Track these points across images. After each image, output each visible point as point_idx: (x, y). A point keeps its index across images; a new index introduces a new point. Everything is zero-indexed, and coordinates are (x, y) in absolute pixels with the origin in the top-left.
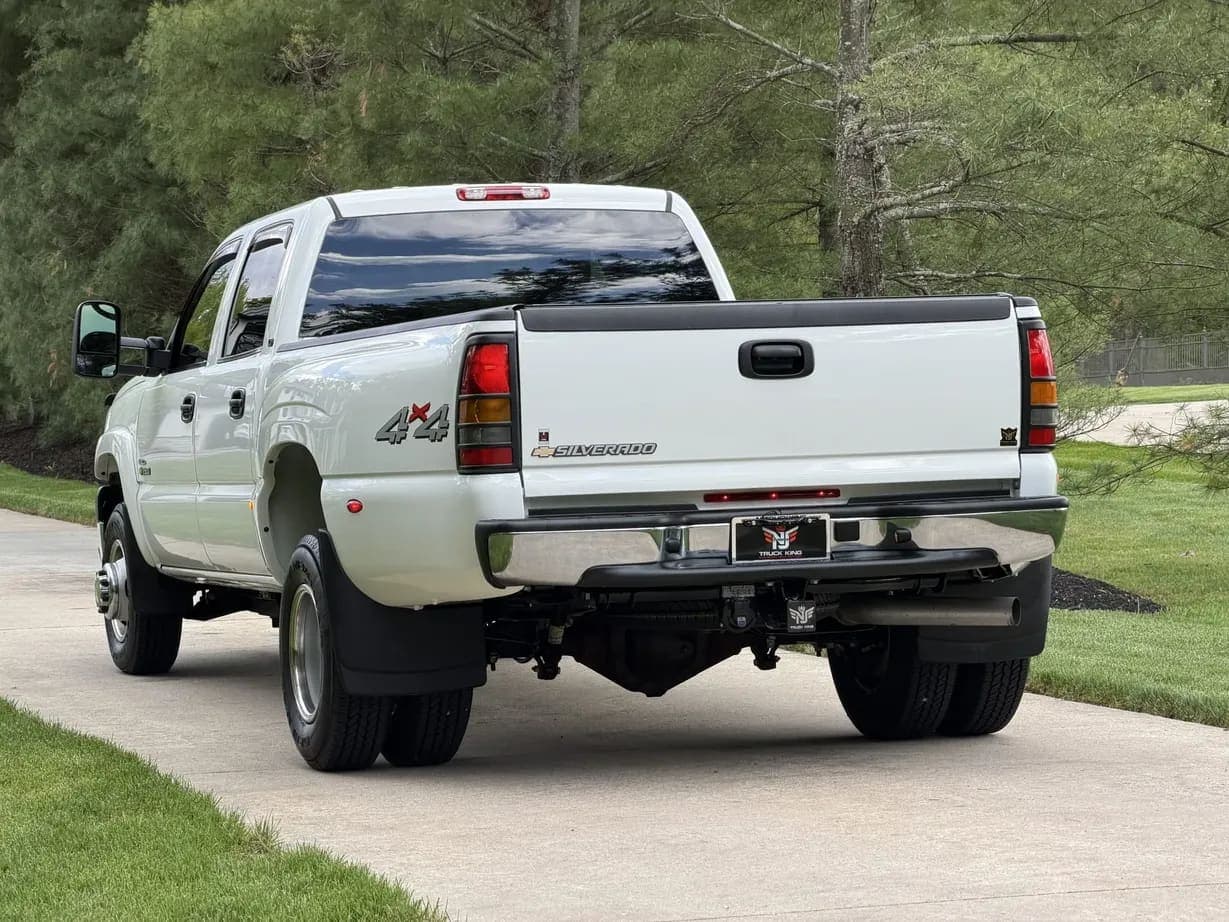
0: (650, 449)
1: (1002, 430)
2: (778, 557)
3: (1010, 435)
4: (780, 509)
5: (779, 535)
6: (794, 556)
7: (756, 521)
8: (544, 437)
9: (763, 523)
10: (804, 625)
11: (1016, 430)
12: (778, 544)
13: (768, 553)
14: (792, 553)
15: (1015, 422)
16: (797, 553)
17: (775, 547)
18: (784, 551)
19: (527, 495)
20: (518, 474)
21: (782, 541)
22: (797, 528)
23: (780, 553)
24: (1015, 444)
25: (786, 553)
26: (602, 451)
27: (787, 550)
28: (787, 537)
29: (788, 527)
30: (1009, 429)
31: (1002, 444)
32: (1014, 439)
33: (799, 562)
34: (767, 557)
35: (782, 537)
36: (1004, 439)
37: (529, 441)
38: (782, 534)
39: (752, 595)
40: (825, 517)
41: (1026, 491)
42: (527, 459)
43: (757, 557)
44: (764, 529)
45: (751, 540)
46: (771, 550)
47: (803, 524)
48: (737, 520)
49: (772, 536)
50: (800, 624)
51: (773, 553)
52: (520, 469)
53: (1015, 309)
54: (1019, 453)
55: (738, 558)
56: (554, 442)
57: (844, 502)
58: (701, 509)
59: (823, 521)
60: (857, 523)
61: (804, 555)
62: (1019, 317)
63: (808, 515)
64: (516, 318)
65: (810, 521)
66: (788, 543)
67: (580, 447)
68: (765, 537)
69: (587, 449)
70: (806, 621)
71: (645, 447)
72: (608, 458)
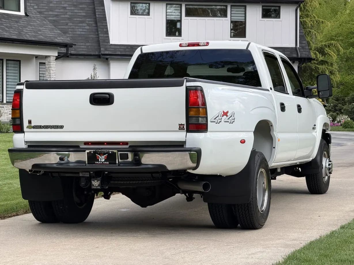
0: (62, 127)
1: (179, 124)
2: (101, 164)
3: (182, 127)
4: (102, 148)
5: (101, 157)
6: (106, 164)
7: (93, 152)
8: (30, 122)
9: (95, 153)
10: (97, 186)
11: (184, 124)
12: (101, 160)
13: (98, 162)
14: (106, 163)
15: (184, 122)
16: (107, 163)
17: (100, 161)
18: (103, 162)
19: (25, 141)
20: (24, 134)
21: (102, 159)
22: (107, 155)
23: (101, 163)
24: (184, 129)
25: (104, 163)
26: (47, 127)
27: (104, 162)
28: (104, 157)
29: (104, 154)
30: (181, 124)
31: (179, 129)
32: (183, 127)
33: (108, 166)
34: (97, 164)
35: (102, 157)
36: (180, 127)
37: (26, 124)
38: (102, 156)
39: (88, 176)
40: (115, 151)
41: (188, 146)
42: (25, 129)
43: (94, 163)
44: (96, 155)
45: (92, 158)
46: (99, 162)
47: (108, 153)
48: (88, 151)
49: (99, 157)
51: (99, 163)
52: (24, 132)
53: (187, 83)
54: (186, 133)
55: (88, 164)
56: (33, 124)
57: (128, 147)
58: (81, 147)
59: (116, 153)
60: (127, 154)
61: (109, 164)
62: (187, 85)
63: (110, 151)
64: (24, 85)
65: (110, 152)
66: (104, 159)
67: (40, 126)
68: (96, 157)
69: (43, 126)
70: (97, 185)
71: (60, 127)
72: (49, 130)
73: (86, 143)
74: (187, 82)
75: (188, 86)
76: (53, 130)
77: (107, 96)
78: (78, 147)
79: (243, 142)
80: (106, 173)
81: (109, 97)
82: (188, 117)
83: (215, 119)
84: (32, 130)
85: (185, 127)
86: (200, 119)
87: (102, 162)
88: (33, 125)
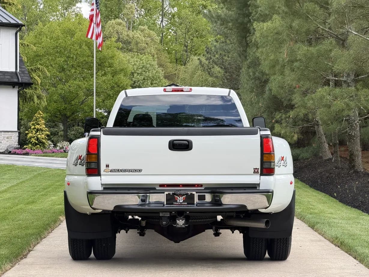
0: (140, 171)
1: (254, 168)
2: (179, 204)
3: (256, 170)
4: (180, 190)
5: (180, 198)
6: (184, 204)
7: (172, 193)
8: (107, 166)
9: (174, 194)
10: (181, 225)
11: (259, 169)
12: (179, 200)
13: (176, 203)
14: (184, 203)
15: (258, 166)
16: (185, 203)
17: (178, 201)
18: (181, 203)
19: (102, 183)
20: (100, 177)
21: (181, 199)
22: (185, 196)
23: (180, 203)
24: (258, 173)
25: (182, 203)
26: (125, 171)
27: (182, 202)
28: (182, 198)
29: (184, 195)
30: (256, 168)
31: (254, 173)
32: (258, 171)
33: (186, 206)
35: (181, 198)
36: (254, 171)
37: (103, 167)
38: (181, 197)
39: (169, 216)
41: (262, 188)
42: (102, 172)
43: (173, 204)
44: (175, 196)
45: (171, 199)
46: (177, 202)
47: (187, 194)
48: (166, 193)
49: (177, 198)
50: (180, 225)
52: (100, 175)
53: (260, 132)
54: (259, 176)
55: (166, 204)
56: (110, 168)
57: (203, 189)
58: (157, 189)
59: (194, 194)
60: (205, 195)
61: (188, 204)
62: (261, 134)
63: (189, 192)
64: (101, 131)
65: (189, 194)
66: (182, 200)
67: (118, 169)
68: (175, 198)
69: (121, 170)
71: (139, 170)
72: (127, 173)
73: (162, 185)
76: (131, 173)
77: (186, 142)
78: (154, 189)
79: (291, 183)
80: (188, 213)
81: (188, 144)
82: (263, 162)
83: (278, 163)
84: (110, 173)
85: (259, 171)
86: (272, 163)
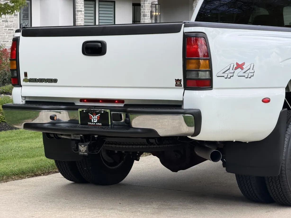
0: (55, 81)
1: (176, 80)
2: (94, 125)
5: (94, 117)
9: (87, 112)
11: (181, 80)
12: (94, 120)
13: (90, 123)
14: (98, 124)
16: (100, 124)
17: (92, 121)
18: (96, 123)
19: (22, 96)
20: (21, 88)
21: (95, 119)
22: (100, 114)
24: (181, 86)
25: (96, 124)
28: (96, 118)
29: (97, 113)
30: (178, 79)
31: (176, 86)
32: (180, 84)
34: (90, 125)
35: (95, 118)
36: (176, 84)
37: (22, 77)
38: (95, 116)
40: (108, 111)
41: (186, 106)
43: (87, 124)
44: (89, 114)
45: (85, 117)
46: (92, 122)
47: (100, 113)
48: (80, 110)
49: (92, 117)
50: (82, 152)
51: (92, 123)
52: (21, 86)
53: (185, 28)
54: (183, 90)
55: (81, 124)
57: (123, 106)
58: (76, 104)
60: (121, 115)
61: (102, 125)
62: (185, 31)
63: (103, 110)
64: (21, 32)
65: (103, 112)
66: (96, 120)
68: (89, 117)
69: (38, 80)
70: (84, 151)
72: (44, 84)
73: (82, 100)
74: (185, 26)
75: (186, 33)
76: (48, 84)
77: (100, 44)
78: (73, 104)
79: (266, 101)
80: (96, 136)
81: (101, 47)
82: (185, 71)
83: (224, 73)
84: (28, 83)
85: (182, 83)
86: (200, 73)
87: (94, 123)
88: (28, 78)
